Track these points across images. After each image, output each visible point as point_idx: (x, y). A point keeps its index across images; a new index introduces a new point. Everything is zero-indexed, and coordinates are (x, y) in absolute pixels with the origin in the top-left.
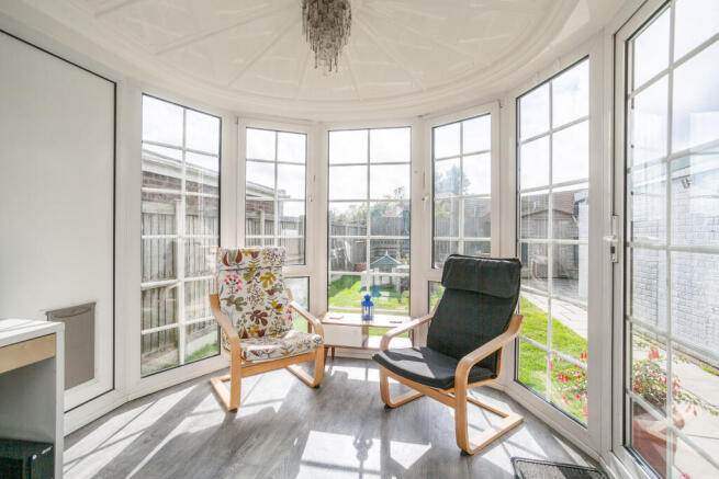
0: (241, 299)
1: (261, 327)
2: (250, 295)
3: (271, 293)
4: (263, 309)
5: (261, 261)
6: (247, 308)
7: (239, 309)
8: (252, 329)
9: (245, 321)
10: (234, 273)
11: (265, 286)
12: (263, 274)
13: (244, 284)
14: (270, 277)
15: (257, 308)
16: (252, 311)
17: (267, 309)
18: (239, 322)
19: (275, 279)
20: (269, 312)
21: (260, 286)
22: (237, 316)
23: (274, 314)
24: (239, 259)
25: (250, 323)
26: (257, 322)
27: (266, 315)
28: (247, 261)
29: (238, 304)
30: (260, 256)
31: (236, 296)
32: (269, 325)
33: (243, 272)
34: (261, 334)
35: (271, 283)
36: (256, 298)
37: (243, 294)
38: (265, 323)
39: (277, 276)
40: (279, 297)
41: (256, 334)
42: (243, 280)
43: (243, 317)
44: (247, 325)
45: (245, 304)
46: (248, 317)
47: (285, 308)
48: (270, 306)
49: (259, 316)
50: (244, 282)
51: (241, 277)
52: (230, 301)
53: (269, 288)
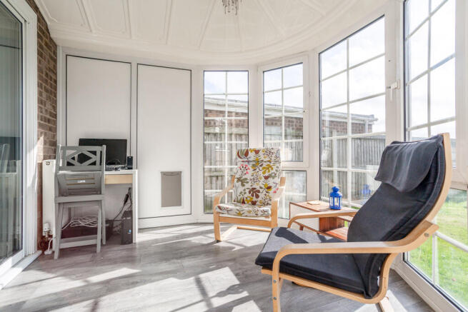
0: (246, 179)
1: (254, 199)
2: (252, 178)
3: (266, 178)
4: (258, 188)
5: (262, 156)
6: (248, 186)
7: (243, 185)
8: (248, 199)
9: (245, 193)
10: (246, 163)
11: (264, 173)
12: (264, 165)
13: (251, 171)
14: (269, 167)
15: (254, 187)
16: (251, 188)
17: (261, 188)
18: (241, 193)
19: (272, 169)
20: (261, 190)
21: (261, 173)
22: (241, 189)
23: (265, 192)
24: (247, 154)
25: (248, 195)
26: (253, 195)
27: (259, 192)
28: (252, 156)
29: (243, 181)
30: (261, 153)
31: (244, 177)
32: (259, 199)
33: (251, 163)
34: (254, 203)
35: (269, 171)
36: (255, 180)
37: (248, 176)
38: (257, 196)
39: (275, 168)
40: (271, 182)
41: (250, 203)
42: (250, 168)
43: (244, 190)
44: (246, 196)
45: (248, 182)
46: (247, 191)
47: (273, 190)
48: (263, 186)
49: (254, 192)
50: (251, 169)
51: (250, 166)
52: (239, 180)
53: (267, 174)
